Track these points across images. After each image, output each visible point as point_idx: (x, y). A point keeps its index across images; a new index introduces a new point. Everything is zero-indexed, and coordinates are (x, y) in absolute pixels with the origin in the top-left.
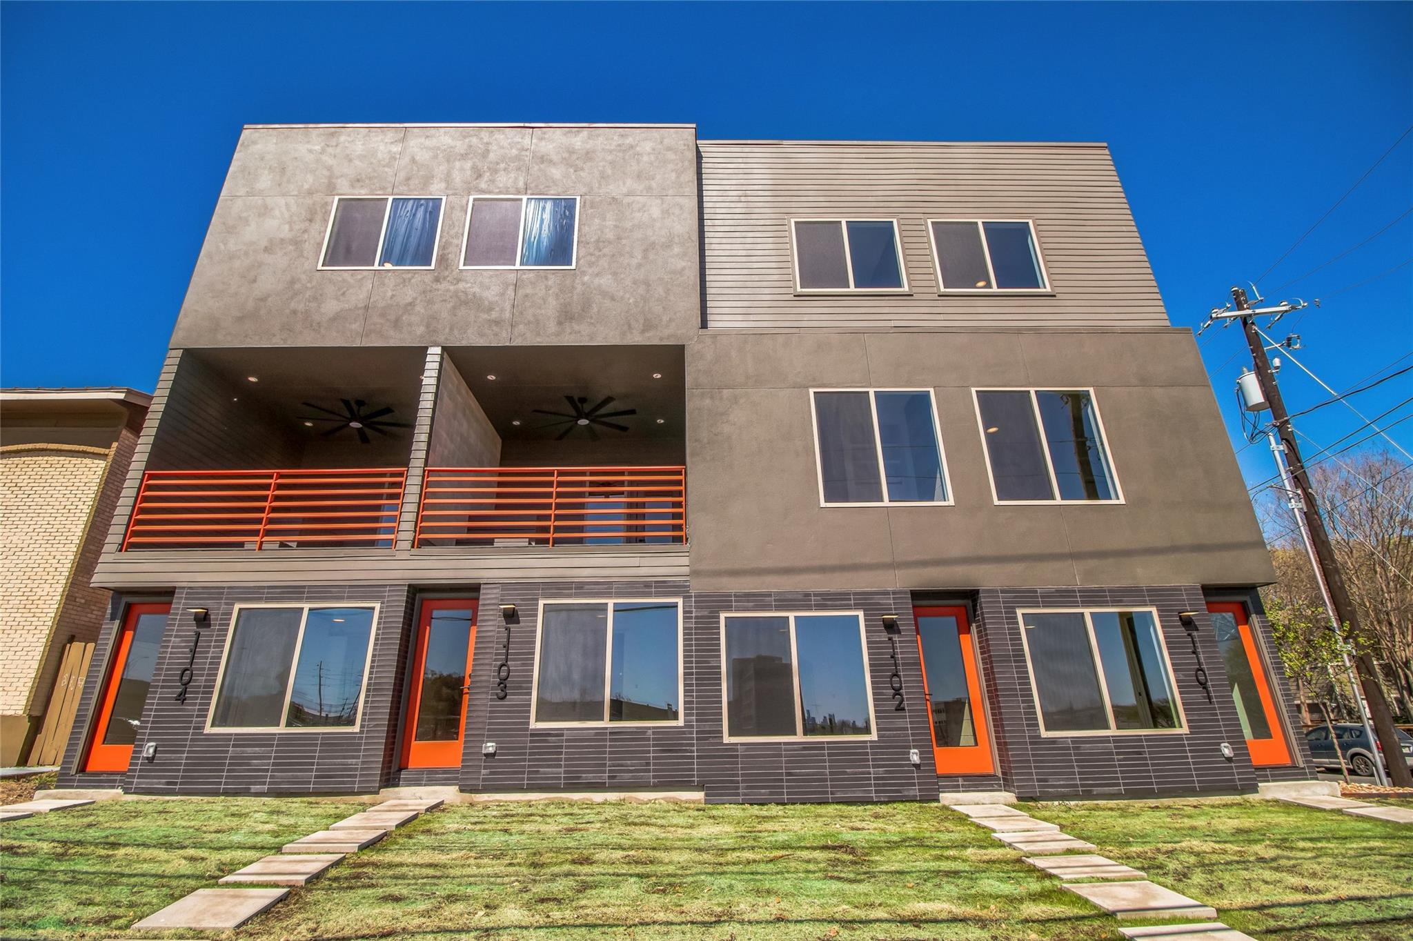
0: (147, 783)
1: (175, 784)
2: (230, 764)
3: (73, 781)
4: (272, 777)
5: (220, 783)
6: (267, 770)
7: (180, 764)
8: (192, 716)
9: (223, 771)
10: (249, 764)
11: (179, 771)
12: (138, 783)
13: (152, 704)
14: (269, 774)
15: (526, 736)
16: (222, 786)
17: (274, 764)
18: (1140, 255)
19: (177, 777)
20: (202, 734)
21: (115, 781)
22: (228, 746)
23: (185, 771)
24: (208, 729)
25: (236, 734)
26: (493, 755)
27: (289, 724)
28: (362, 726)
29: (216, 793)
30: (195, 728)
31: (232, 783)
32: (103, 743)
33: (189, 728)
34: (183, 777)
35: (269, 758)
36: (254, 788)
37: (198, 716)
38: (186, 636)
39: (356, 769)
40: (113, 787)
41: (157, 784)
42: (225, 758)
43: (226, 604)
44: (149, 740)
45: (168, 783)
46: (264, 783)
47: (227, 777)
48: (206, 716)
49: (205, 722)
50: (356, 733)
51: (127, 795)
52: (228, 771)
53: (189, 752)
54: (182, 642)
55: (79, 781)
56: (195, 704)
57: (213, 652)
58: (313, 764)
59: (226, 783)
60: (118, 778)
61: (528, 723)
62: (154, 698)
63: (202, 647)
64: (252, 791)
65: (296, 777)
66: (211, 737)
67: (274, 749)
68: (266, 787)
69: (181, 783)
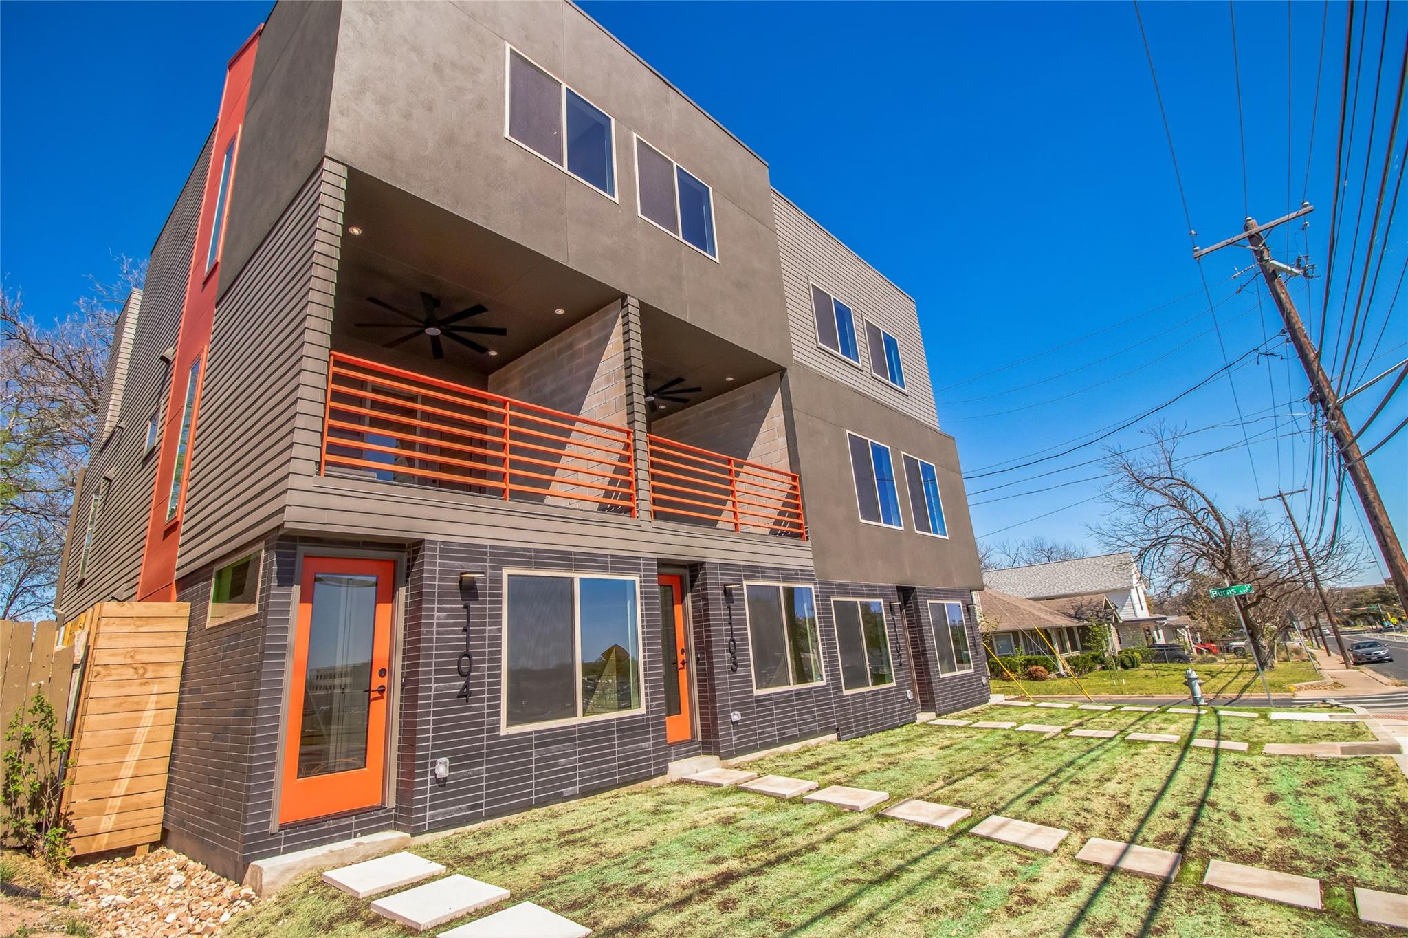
0: (446, 813)
1: (480, 806)
2: (537, 769)
3: (278, 842)
4: (581, 775)
5: (530, 794)
6: (574, 769)
7: (481, 780)
8: (482, 716)
9: (530, 778)
10: (556, 765)
11: (481, 788)
12: (433, 816)
13: (428, 706)
14: (578, 772)
15: (752, 702)
16: (534, 797)
17: (581, 760)
18: (928, 381)
19: (480, 797)
20: (498, 737)
21: (349, 827)
22: (530, 747)
23: (488, 787)
24: (505, 730)
25: (536, 732)
26: (737, 722)
27: (585, 713)
28: (647, 707)
29: (528, 806)
30: (489, 731)
31: (544, 791)
32: (298, 778)
33: (482, 732)
34: (488, 795)
35: (574, 754)
36: (567, 791)
37: (489, 715)
38: (452, 610)
39: (649, 752)
40: (348, 837)
41: (457, 811)
42: (530, 762)
43: (492, 568)
44: (435, 756)
45: (471, 808)
46: (574, 784)
47: (537, 784)
48: (498, 714)
49: (499, 722)
50: (643, 715)
51: (417, 838)
52: (537, 777)
53: (488, 762)
54: (448, 617)
55: (287, 840)
56: (482, 700)
57: (490, 631)
58: (613, 753)
59: (537, 792)
60: (353, 820)
61: (752, 691)
62: (428, 697)
63: (475, 624)
64: (565, 795)
65: (602, 770)
66: (512, 740)
67: (577, 742)
68: (578, 787)
69: (488, 804)
